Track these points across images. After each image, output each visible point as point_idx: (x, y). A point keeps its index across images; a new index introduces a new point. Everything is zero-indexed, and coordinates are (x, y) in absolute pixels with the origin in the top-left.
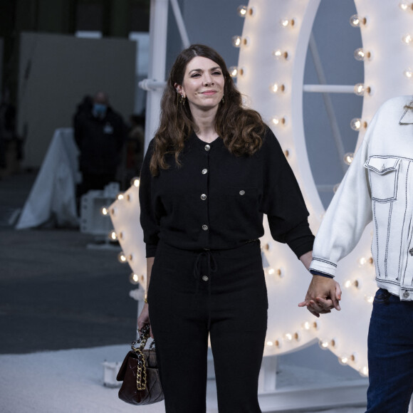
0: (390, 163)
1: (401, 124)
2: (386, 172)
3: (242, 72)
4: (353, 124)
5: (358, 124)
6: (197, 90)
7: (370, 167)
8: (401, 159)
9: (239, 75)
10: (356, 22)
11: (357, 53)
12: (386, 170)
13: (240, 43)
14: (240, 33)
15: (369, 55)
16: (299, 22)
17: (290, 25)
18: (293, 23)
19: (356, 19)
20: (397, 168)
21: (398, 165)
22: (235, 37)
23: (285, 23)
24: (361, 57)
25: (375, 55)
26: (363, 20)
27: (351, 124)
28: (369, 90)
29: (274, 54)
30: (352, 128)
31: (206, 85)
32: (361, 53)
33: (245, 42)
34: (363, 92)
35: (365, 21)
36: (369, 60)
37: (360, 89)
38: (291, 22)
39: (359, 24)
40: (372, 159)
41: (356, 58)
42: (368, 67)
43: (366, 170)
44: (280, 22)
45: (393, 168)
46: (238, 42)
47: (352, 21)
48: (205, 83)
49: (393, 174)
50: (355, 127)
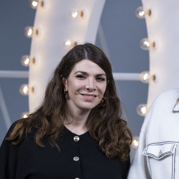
0: (167, 148)
1: (174, 112)
2: (163, 157)
3: (34, 61)
4: (140, 110)
5: (144, 110)
6: (78, 90)
7: (148, 154)
8: (176, 144)
9: (31, 63)
10: (141, 14)
11: (142, 43)
12: (163, 155)
13: (32, 34)
14: (32, 24)
15: (154, 45)
16: (88, 13)
17: (80, 17)
18: (82, 14)
19: (142, 11)
20: (173, 152)
21: (174, 149)
22: (27, 28)
23: (75, 15)
24: (146, 46)
25: (159, 45)
26: (148, 12)
27: (137, 110)
28: (154, 78)
29: (64, 44)
30: (139, 113)
31: (88, 89)
32: (146, 43)
33: (37, 32)
34: (148, 79)
35: (150, 13)
36: (154, 50)
37: (145, 77)
38: (80, 14)
39: (144, 15)
40: (150, 147)
41: (142, 48)
42: (153, 56)
43: (145, 157)
44: (70, 14)
45: (170, 152)
46: (30, 33)
47: (138, 12)
48: (87, 87)
49: (170, 158)
50: (141, 113)
